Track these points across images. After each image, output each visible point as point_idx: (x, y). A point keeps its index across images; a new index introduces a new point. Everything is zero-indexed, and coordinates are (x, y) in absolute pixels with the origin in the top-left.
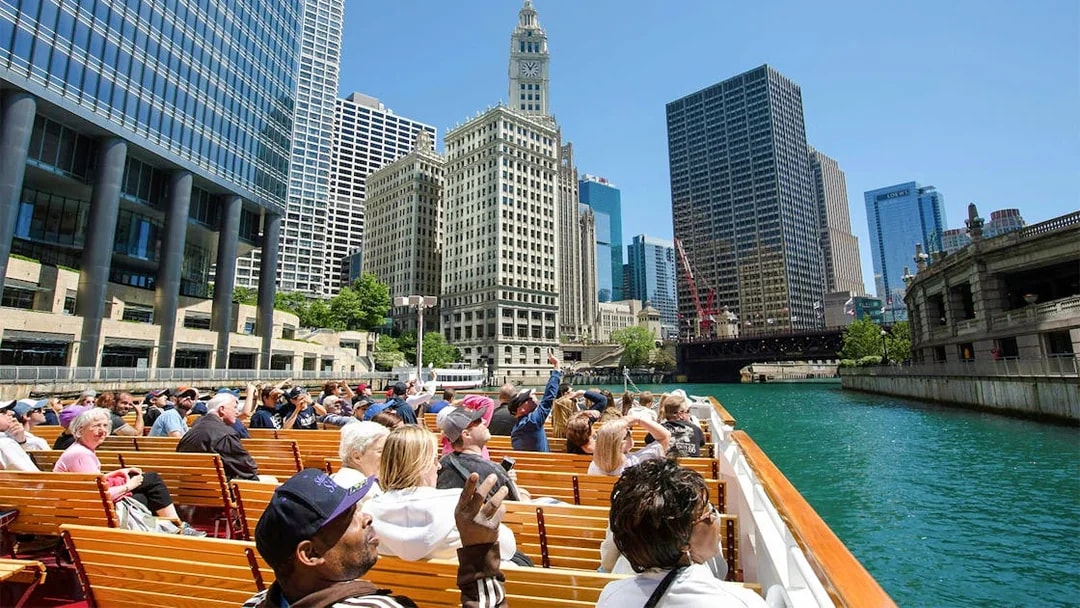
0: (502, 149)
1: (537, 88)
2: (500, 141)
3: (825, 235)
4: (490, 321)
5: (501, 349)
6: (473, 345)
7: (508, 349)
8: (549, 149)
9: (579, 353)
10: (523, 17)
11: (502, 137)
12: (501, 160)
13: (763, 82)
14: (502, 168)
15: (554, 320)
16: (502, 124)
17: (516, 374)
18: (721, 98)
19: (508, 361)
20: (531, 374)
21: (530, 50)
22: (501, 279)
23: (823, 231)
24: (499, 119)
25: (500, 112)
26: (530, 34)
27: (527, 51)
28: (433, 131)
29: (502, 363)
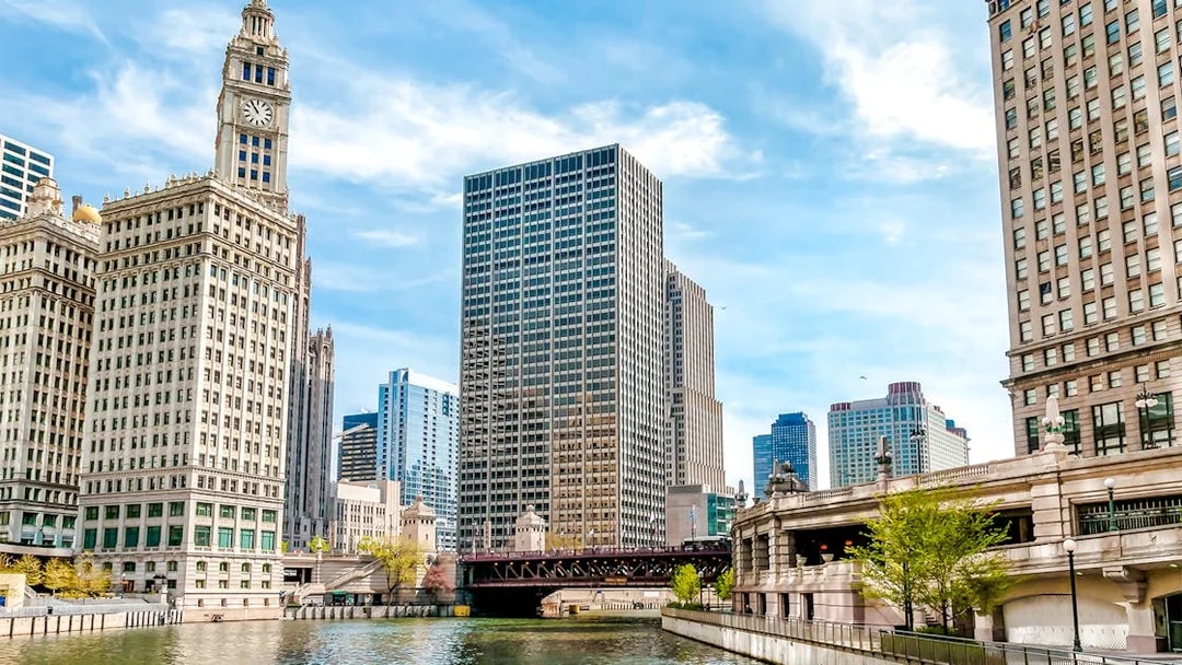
0: (209, 250)
1: (268, 145)
2: (207, 235)
3: (678, 398)
4: (175, 521)
5: (191, 563)
6: (140, 558)
7: (201, 565)
8: (285, 252)
9: (309, 571)
10: (250, 20)
11: (211, 229)
12: (207, 267)
13: (612, 170)
14: (207, 280)
15: (275, 521)
16: (212, 208)
17: (212, 605)
18: (549, 182)
19: (201, 583)
20: (235, 603)
21: (259, 80)
22: (196, 456)
23: (677, 391)
24: (207, 200)
25: (208, 189)
26: (260, 52)
27: (253, 80)
28: (47, 161)
29: (190, 588)
